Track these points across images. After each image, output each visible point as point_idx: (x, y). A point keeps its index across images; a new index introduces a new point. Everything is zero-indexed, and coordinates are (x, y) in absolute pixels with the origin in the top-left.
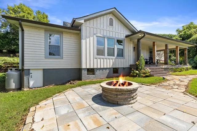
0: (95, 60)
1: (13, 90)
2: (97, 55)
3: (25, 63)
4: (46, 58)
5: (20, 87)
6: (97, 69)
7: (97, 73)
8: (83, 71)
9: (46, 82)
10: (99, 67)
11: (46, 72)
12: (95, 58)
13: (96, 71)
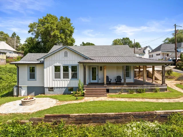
0: (53, 82)
1: (15, 96)
2: (55, 78)
3: (19, 82)
4: (28, 80)
5: (18, 95)
6: (55, 88)
7: (55, 90)
8: (46, 89)
9: (29, 93)
10: (56, 86)
11: (28, 88)
12: (53, 81)
13: (55, 89)
